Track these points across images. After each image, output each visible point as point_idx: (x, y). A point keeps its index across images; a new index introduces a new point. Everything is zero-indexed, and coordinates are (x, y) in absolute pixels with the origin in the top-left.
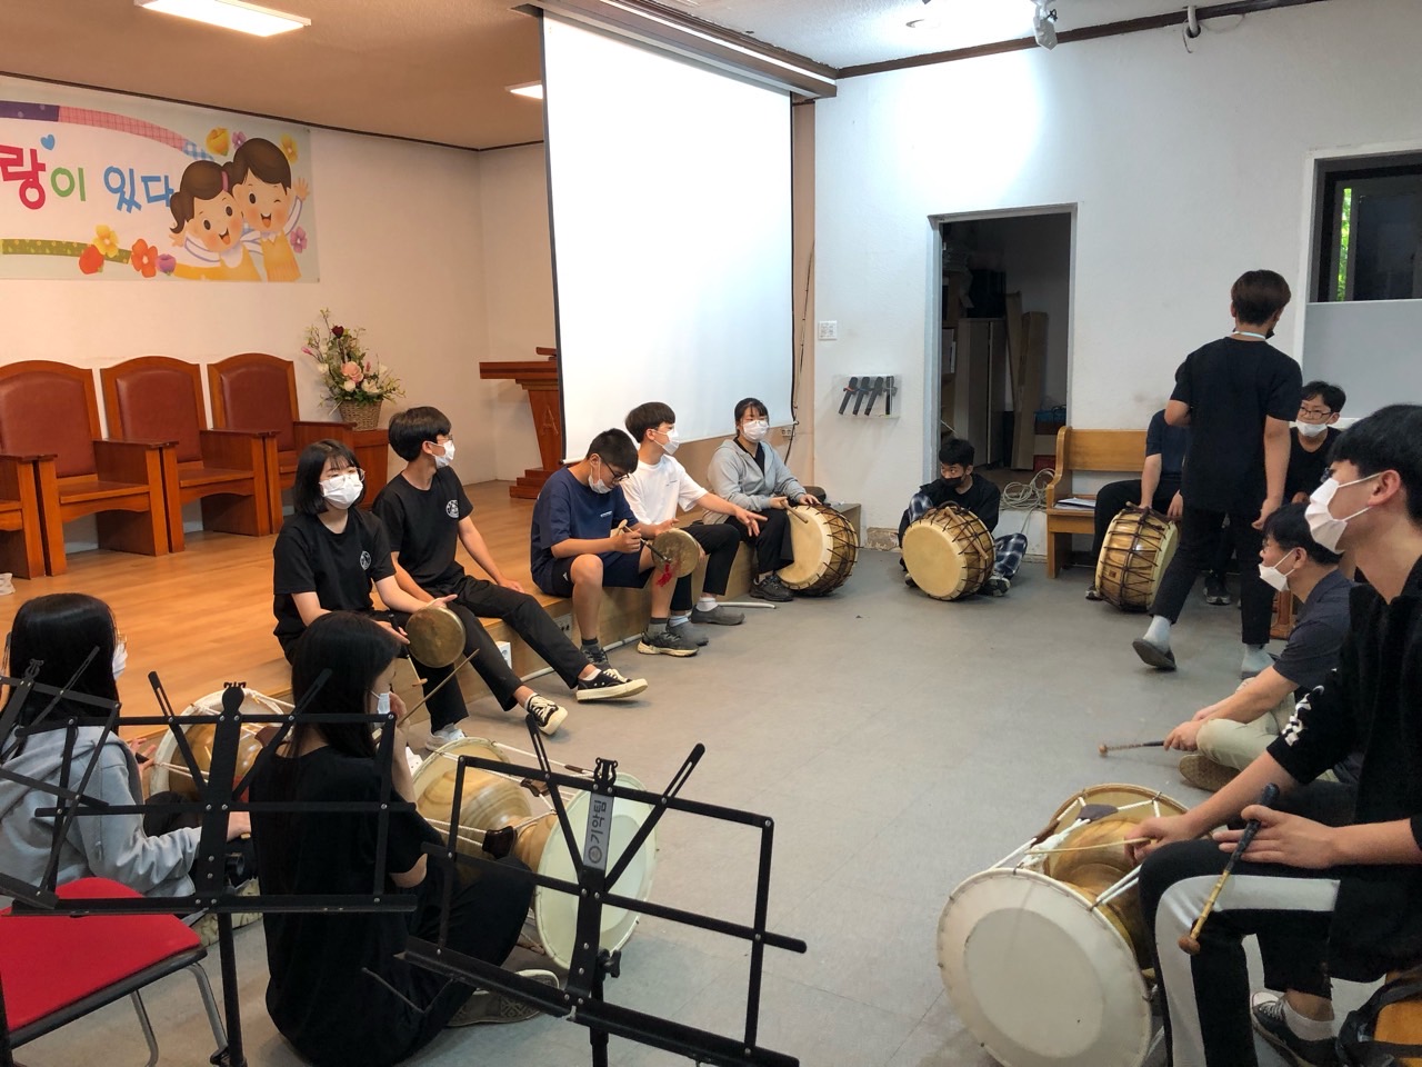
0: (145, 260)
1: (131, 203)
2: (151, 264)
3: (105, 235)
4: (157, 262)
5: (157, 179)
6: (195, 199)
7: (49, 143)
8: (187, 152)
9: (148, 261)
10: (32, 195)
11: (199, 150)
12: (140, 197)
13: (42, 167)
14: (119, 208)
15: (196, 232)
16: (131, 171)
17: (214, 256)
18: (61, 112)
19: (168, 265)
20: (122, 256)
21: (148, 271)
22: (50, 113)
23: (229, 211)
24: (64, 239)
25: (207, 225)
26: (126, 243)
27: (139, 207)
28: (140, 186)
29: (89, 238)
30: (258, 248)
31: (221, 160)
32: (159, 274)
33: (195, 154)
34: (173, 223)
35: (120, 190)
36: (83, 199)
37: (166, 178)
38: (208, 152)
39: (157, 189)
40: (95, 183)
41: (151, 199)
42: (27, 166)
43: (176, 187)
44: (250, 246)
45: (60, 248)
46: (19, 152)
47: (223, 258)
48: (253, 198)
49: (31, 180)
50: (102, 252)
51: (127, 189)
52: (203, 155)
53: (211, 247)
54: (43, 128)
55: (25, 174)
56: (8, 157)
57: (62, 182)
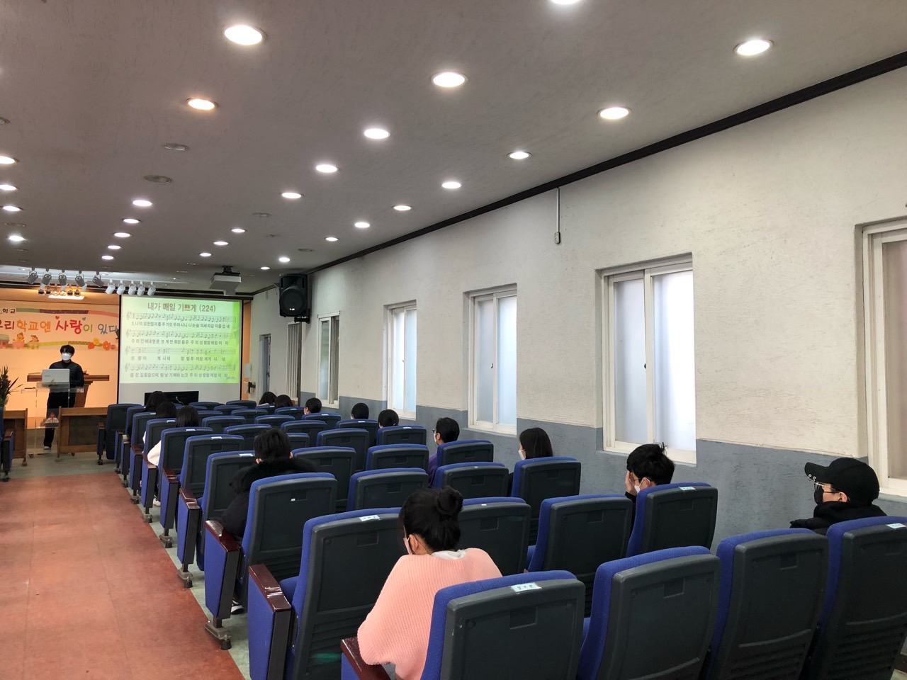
1: (105, 332)
3: (96, 340)
4: (111, 346)
5: (113, 326)
7: (84, 319)
10: (78, 331)
12: (107, 331)
13: (81, 324)
14: (101, 334)
16: (107, 324)
18: (89, 311)
19: (113, 347)
20: (100, 345)
21: (107, 349)
22: (86, 312)
24: (84, 341)
26: (102, 342)
27: (107, 333)
28: (108, 328)
29: (91, 341)
32: (111, 349)
34: (115, 337)
35: (102, 329)
36: (91, 331)
39: (114, 328)
40: (95, 328)
41: (110, 331)
42: (78, 324)
46: (76, 321)
49: (78, 327)
50: (95, 344)
51: (105, 328)
54: (84, 315)
55: (77, 327)
56: (73, 323)
57: (86, 328)
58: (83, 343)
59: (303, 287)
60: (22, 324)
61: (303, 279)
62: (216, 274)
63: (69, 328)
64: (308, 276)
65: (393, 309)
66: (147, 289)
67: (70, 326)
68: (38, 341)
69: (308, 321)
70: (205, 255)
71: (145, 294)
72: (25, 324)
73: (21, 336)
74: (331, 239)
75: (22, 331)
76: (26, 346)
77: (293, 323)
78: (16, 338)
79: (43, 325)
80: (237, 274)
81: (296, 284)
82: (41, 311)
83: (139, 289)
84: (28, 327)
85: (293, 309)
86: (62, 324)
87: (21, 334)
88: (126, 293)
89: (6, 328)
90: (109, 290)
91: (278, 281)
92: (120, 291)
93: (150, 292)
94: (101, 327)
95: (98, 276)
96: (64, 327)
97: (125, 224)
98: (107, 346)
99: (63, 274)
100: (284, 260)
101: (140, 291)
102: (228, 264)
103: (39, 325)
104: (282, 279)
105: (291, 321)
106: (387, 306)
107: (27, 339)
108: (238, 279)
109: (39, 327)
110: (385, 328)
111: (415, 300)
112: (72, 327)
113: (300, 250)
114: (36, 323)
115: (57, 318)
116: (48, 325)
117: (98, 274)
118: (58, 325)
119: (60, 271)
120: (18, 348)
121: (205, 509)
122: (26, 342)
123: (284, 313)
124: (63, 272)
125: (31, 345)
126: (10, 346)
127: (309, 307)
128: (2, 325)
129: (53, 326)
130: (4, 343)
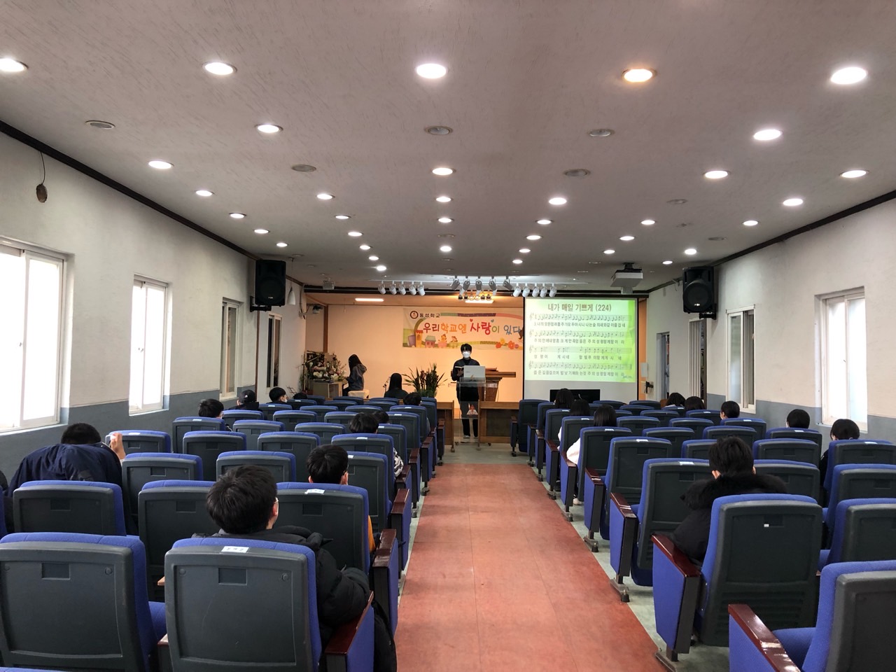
1: (510, 333)
3: (503, 340)
4: (515, 345)
5: (517, 327)
7: (492, 321)
10: (488, 332)
12: (512, 332)
13: (491, 326)
14: (507, 334)
16: (511, 325)
18: (497, 314)
19: (517, 346)
20: (506, 345)
21: (512, 348)
22: (494, 315)
24: (493, 341)
26: (507, 342)
28: (512, 329)
29: (499, 341)
32: (515, 348)
34: (520, 337)
35: (507, 330)
36: (499, 332)
39: (518, 329)
40: (501, 329)
41: (514, 332)
42: (487, 326)
43: (521, 329)
46: (486, 323)
49: (488, 329)
50: (501, 344)
51: (510, 329)
54: (492, 318)
55: (486, 328)
56: (484, 324)
57: (494, 329)
58: (492, 343)
59: (709, 280)
60: (445, 327)
61: (709, 272)
62: (618, 271)
63: (480, 329)
64: (715, 268)
65: (827, 299)
66: (549, 291)
67: (481, 327)
68: (456, 341)
69: (714, 317)
70: (609, 252)
71: (547, 296)
72: (447, 327)
73: (444, 337)
74: (751, 223)
75: (444, 332)
76: (448, 345)
77: (698, 319)
79: (461, 327)
80: (638, 271)
81: (701, 278)
82: (460, 315)
83: (542, 292)
84: (449, 329)
85: (698, 305)
86: (475, 326)
87: (444, 335)
88: (530, 295)
89: (434, 330)
90: (516, 293)
91: (681, 275)
92: (525, 293)
93: (551, 294)
94: (506, 328)
95: (508, 281)
96: (476, 329)
97: (540, 225)
98: (512, 346)
99: (479, 280)
100: (691, 252)
101: (543, 293)
102: (629, 260)
103: (457, 327)
104: (685, 273)
105: (695, 317)
106: (818, 297)
107: (449, 340)
108: (640, 276)
109: (457, 329)
110: (817, 322)
111: (863, 287)
112: (483, 328)
113: (711, 239)
114: (456, 326)
115: (471, 320)
116: (464, 327)
117: (507, 278)
118: (472, 327)
119: (477, 277)
120: (442, 347)
121: (642, 520)
122: (448, 342)
123: (688, 308)
124: (479, 278)
125: (452, 345)
126: (436, 346)
127: (715, 302)
128: (431, 327)
129: (469, 327)
130: (431, 343)
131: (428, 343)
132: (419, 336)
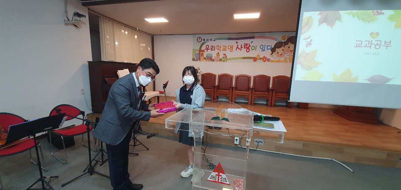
0: (264, 59)
2: (265, 60)
3: (258, 56)
4: (267, 60)
5: (269, 46)
6: (277, 49)
7: (252, 42)
8: (276, 41)
9: (265, 59)
10: (248, 50)
11: (279, 40)
12: (266, 49)
13: (250, 46)
14: (262, 51)
15: (275, 54)
16: (265, 45)
17: (279, 58)
18: (255, 37)
19: (269, 60)
20: (261, 59)
22: (253, 38)
23: (283, 50)
24: (251, 57)
25: (278, 53)
26: (261, 57)
27: (265, 51)
28: (266, 47)
29: (255, 56)
30: (288, 56)
31: (283, 41)
32: (267, 61)
33: (278, 41)
34: (271, 53)
35: (262, 48)
36: (256, 50)
37: (271, 46)
38: (281, 40)
40: (258, 48)
42: (248, 46)
43: (273, 47)
44: (286, 56)
45: (250, 58)
47: (280, 59)
48: (289, 47)
50: (257, 58)
51: (264, 48)
52: (280, 41)
53: (278, 56)
54: (251, 40)
55: (247, 47)
56: (246, 45)
57: (253, 48)
60: (219, 47)
63: (243, 49)
67: (243, 47)
68: (226, 57)
72: (221, 47)
73: (218, 54)
75: (219, 51)
76: (221, 60)
78: (216, 56)
79: (229, 47)
82: (229, 39)
84: (222, 49)
89: (211, 50)
96: (240, 48)
107: (221, 56)
109: (227, 49)
112: (245, 48)
114: (226, 47)
115: (237, 43)
116: (232, 47)
118: (237, 47)
120: (217, 61)
122: (221, 58)
125: (223, 60)
126: (213, 60)
128: (209, 48)
129: (235, 48)
130: (210, 59)
131: (208, 59)
132: (202, 54)
